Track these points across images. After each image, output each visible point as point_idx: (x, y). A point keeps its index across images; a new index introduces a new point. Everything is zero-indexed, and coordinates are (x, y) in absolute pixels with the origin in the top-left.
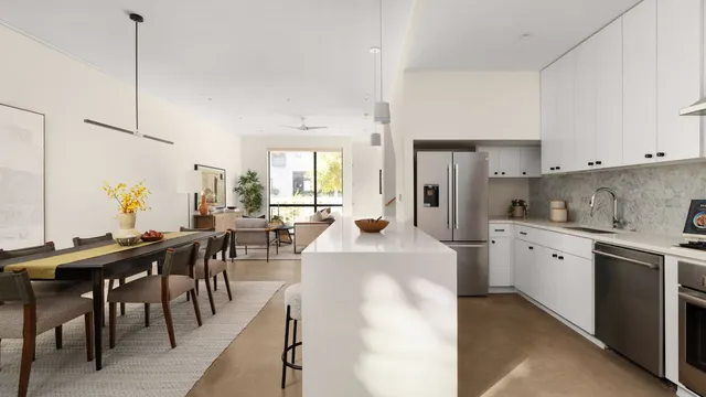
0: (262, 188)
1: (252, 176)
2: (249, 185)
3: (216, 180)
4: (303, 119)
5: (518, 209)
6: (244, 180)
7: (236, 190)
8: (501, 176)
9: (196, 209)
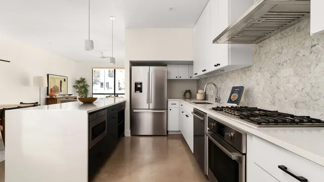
0: (88, 86)
1: (83, 80)
2: (81, 84)
3: (61, 82)
4: (102, 53)
5: (188, 94)
6: (79, 82)
7: (74, 86)
8: (179, 78)
9: (48, 95)
